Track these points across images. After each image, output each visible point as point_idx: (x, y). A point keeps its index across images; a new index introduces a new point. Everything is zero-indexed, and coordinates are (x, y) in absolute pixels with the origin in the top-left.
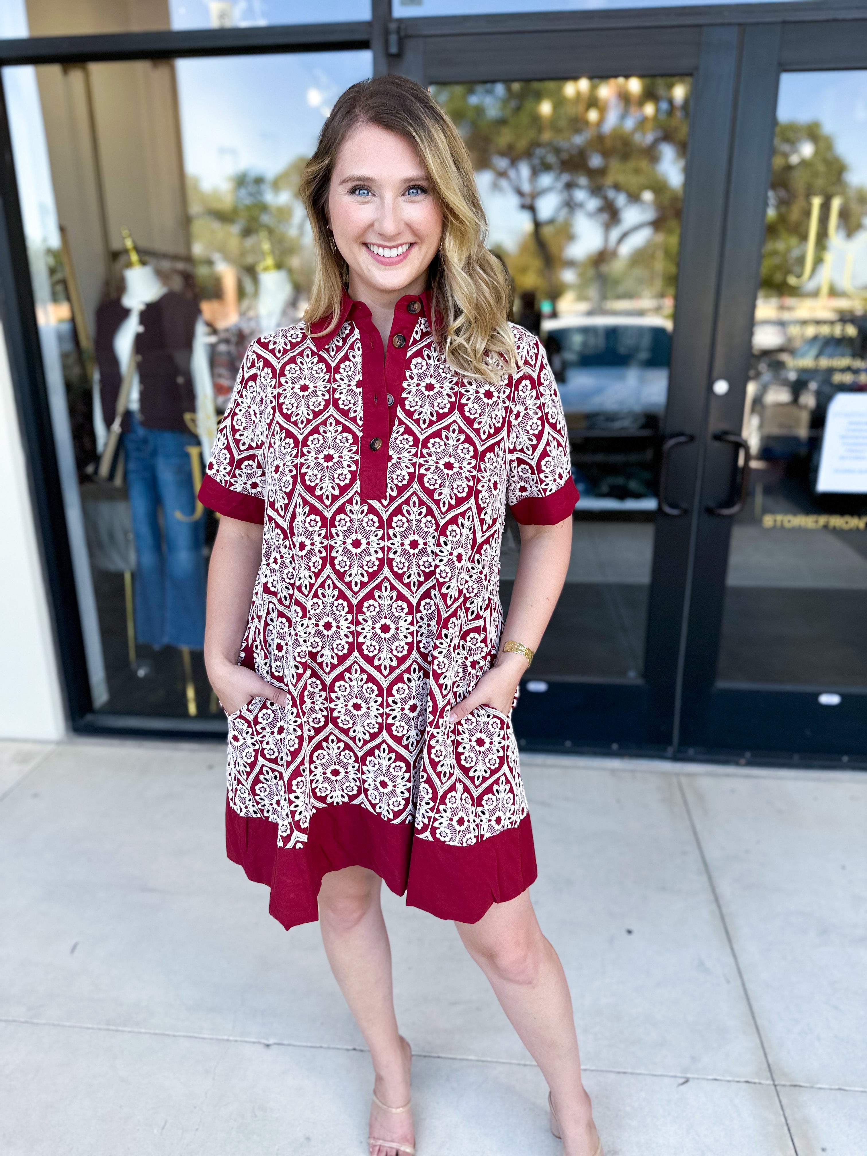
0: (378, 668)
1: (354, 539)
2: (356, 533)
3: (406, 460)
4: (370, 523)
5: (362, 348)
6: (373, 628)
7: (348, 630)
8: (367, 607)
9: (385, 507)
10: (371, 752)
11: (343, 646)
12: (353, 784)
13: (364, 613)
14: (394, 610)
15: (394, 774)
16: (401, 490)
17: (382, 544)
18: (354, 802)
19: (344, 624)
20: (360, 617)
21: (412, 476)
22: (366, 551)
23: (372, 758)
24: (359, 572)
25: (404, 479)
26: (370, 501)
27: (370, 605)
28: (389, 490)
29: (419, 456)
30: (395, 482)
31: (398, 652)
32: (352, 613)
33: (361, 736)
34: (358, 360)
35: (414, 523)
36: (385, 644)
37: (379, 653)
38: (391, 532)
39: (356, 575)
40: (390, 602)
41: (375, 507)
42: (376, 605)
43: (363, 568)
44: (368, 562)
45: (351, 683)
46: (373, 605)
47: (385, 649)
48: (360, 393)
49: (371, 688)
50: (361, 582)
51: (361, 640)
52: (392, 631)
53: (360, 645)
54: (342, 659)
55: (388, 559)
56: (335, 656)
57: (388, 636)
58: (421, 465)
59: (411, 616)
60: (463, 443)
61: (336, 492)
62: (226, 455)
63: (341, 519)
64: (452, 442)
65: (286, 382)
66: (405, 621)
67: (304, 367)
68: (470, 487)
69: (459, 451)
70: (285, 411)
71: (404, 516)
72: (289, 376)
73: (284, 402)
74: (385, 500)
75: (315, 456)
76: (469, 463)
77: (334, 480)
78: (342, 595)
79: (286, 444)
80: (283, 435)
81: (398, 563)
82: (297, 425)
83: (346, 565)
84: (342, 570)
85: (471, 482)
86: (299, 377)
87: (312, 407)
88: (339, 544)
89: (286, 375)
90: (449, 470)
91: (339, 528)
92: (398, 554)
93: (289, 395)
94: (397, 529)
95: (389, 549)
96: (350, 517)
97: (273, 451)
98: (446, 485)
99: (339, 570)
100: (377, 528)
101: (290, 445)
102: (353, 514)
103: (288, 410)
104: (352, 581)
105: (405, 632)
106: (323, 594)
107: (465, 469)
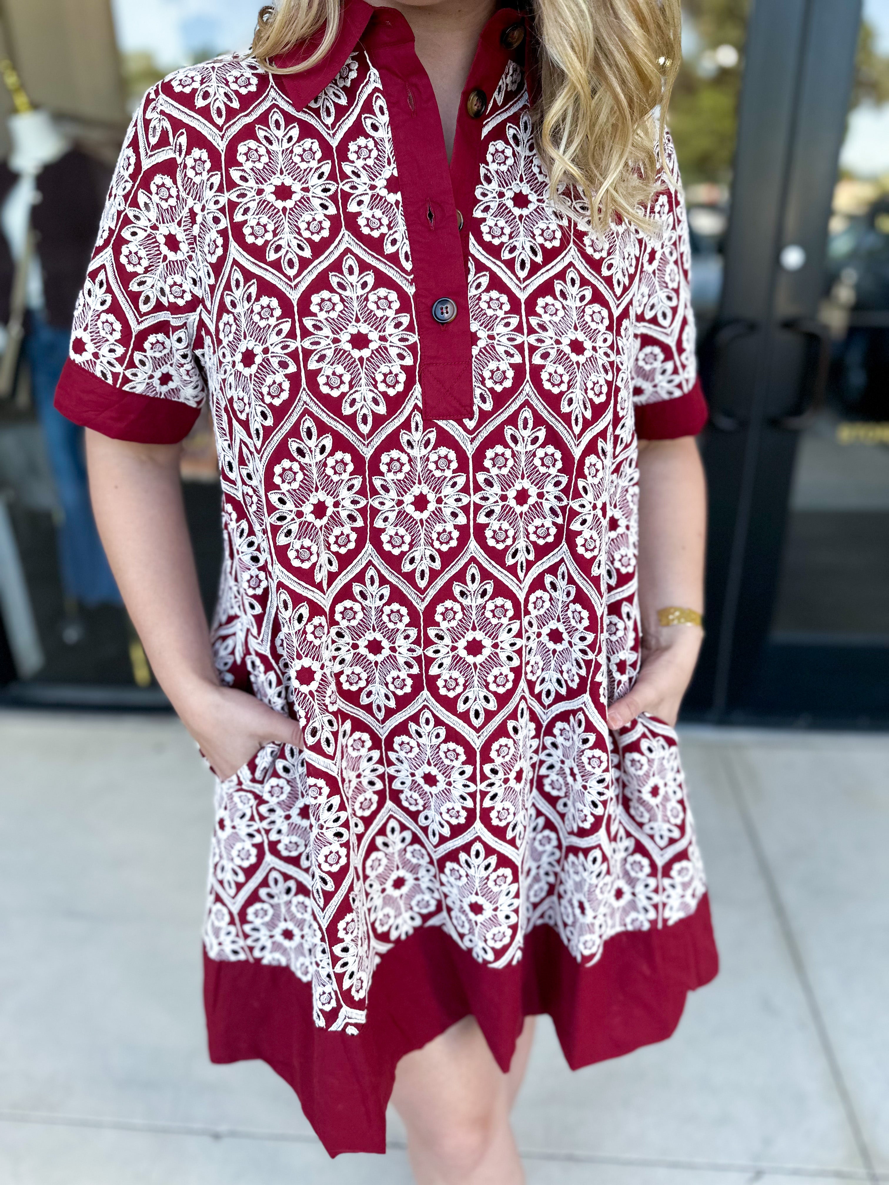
0: (465, 717)
1: (417, 494)
2: (419, 483)
3: (504, 340)
4: (442, 463)
5: (388, 108)
6: (454, 649)
7: (410, 654)
8: (443, 614)
9: (470, 432)
11: (404, 680)
12: (428, 896)
13: (438, 624)
14: (488, 614)
15: (495, 889)
16: (501, 399)
17: (465, 500)
18: (430, 926)
19: (403, 644)
20: (432, 632)
21: (519, 369)
22: (437, 515)
23: (456, 865)
24: (428, 552)
25: (505, 378)
26: (441, 423)
27: (447, 609)
28: (477, 401)
29: (526, 331)
30: (489, 384)
31: (498, 686)
32: (417, 626)
34: (385, 134)
35: (523, 458)
36: (476, 675)
37: (464, 690)
38: (481, 477)
39: (421, 559)
40: (480, 601)
41: (452, 433)
42: (457, 607)
43: (433, 546)
46: (452, 609)
47: (475, 683)
48: (397, 203)
49: (454, 750)
50: (430, 569)
51: (434, 671)
52: (487, 652)
53: (433, 679)
54: (402, 702)
55: (476, 525)
56: (391, 695)
57: (479, 659)
58: (532, 349)
59: (518, 622)
60: (591, 302)
61: (382, 410)
62: (111, 324)
63: (392, 460)
64: (573, 303)
65: (244, 179)
66: (510, 630)
67: (275, 147)
68: (609, 384)
69: (588, 318)
70: (250, 240)
71: (506, 446)
72: (248, 166)
73: (245, 222)
74: (471, 419)
75: (332, 336)
76: (605, 340)
77: (375, 386)
78: (397, 596)
79: (263, 308)
80: (253, 290)
81: (494, 531)
82: (280, 270)
83: (403, 542)
84: (396, 552)
85: (610, 373)
86: (270, 169)
87: (306, 234)
88: (389, 504)
89: (241, 165)
90: (578, 354)
91: (390, 476)
92: (494, 516)
93: (253, 205)
94: (494, 471)
95: (478, 508)
96: (408, 455)
97: (231, 321)
98: (578, 384)
99: (390, 552)
100: (454, 471)
101: (272, 310)
102: (412, 447)
103: (256, 238)
104: (414, 571)
105: (509, 651)
106: (362, 593)
107: (601, 352)
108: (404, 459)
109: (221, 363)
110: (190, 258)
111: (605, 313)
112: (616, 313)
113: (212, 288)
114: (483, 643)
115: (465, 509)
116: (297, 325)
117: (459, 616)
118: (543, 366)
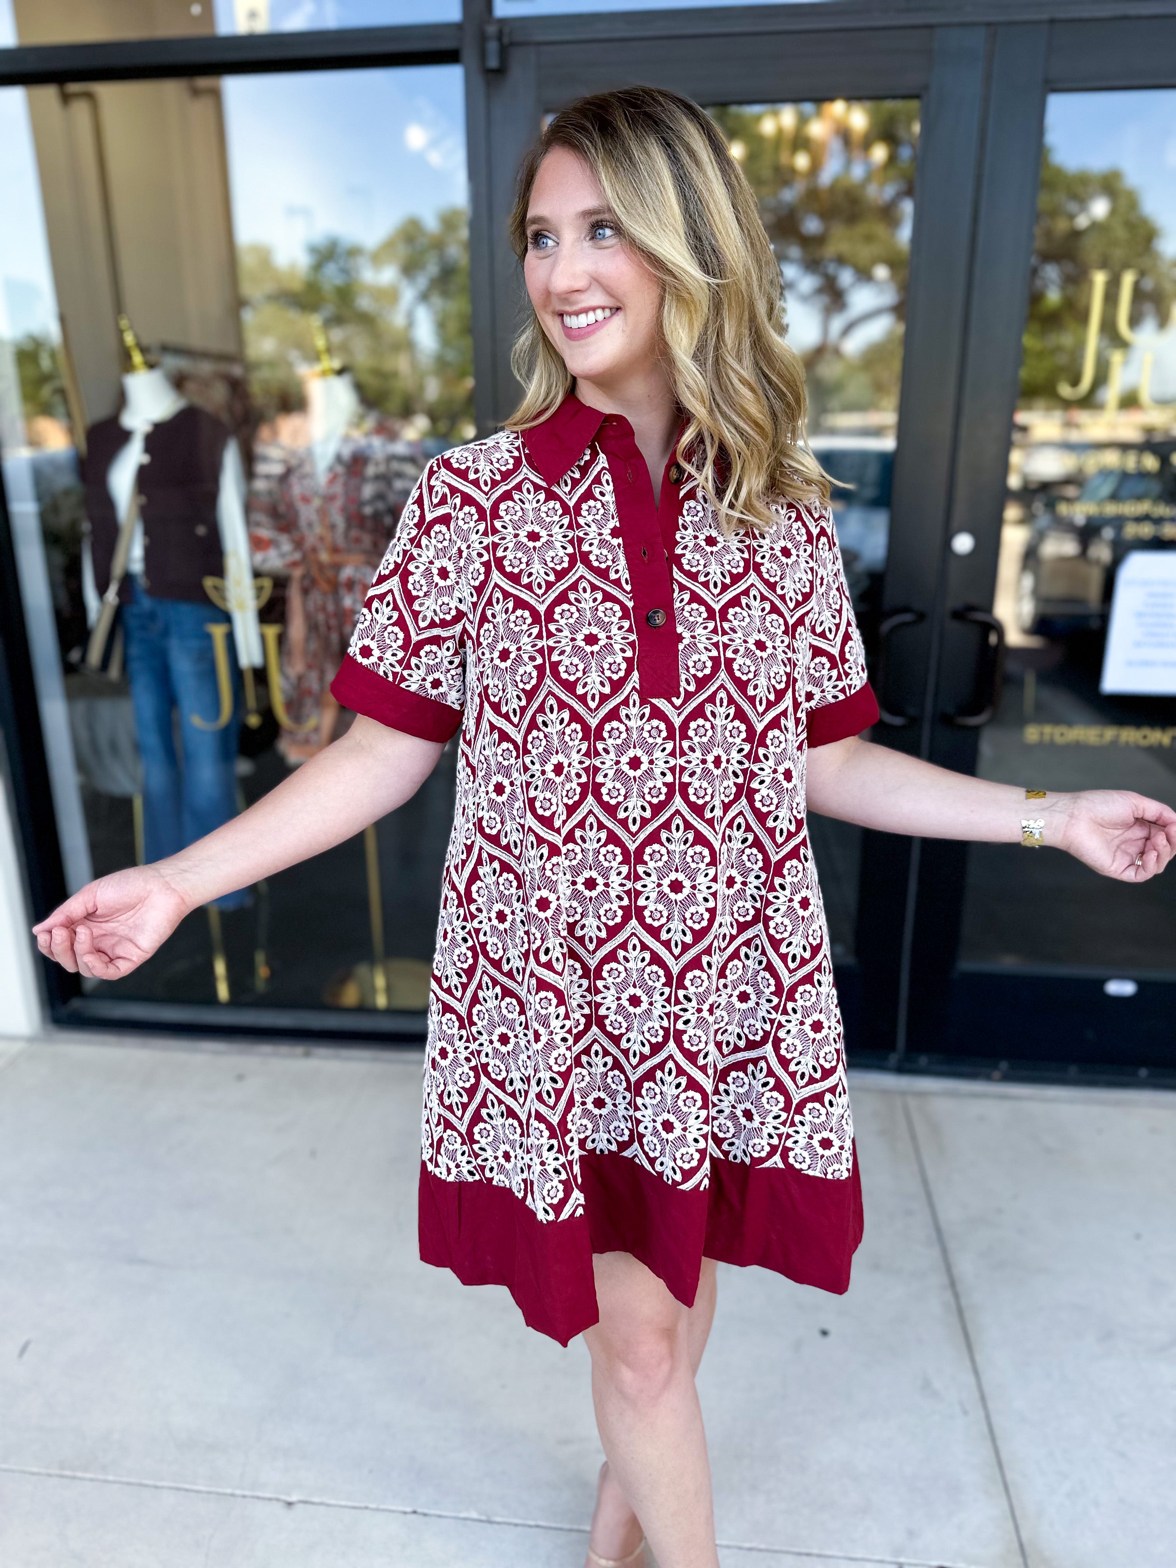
0: (667, 944)
1: (632, 756)
2: (635, 747)
3: (703, 639)
4: (654, 733)
5: (613, 481)
6: (659, 885)
7: (621, 888)
8: (650, 855)
9: (677, 708)
10: (649, 1076)
11: (615, 912)
12: (622, 1124)
13: (646, 863)
14: (689, 859)
15: (685, 1109)
16: (702, 683)
17: (672, 762)
18: (624, 1154)
19: (615, 880)
20: (640, 869)
21: (715, 661)
22: (649, 773)
23: (652, 1084)
24: (639, 804)
25: (705, 667)
26: (654, 701)
27: (654, 851)
28: (683, 684)
29: (720, 633)
30: (692, 671)
31: (694, 922)
32: (629, 863)
33: (637, 1047)
34: (610, 498)
35: (719, 730)
36: (676, 910)
37: (668, 921)
38: (686, 744)
39: (634, 809)
40: (683, 847)
41: (662, 708)
43: (644, 799)
44: (651, 789)
45: (627, 966)
46: (659, 852)
47: (676, 917)
48: (619, 545)
50: (641, 817)
51: (641, 902)
52: (686, 891)
53: (640, 910)
54: (613, 932)
56: (602, 927)
57: (680, 897)
58: (726, 646)
59: (714, 868)
60: (769, 613)
61: (607, 690)
63: (612, 729)
64: (756, 613)
65: (504, 527)
66: (706, 875)
67: (527, 506)
68: (788, 675)
69: (768, 625)
70: (508, 569)
71: (707, 719)
72: (507, 518)
73: (505, 557)
74: (678, 698)
75: (570, 636)
76: (782, 642)
77: (603, 673)
78: (613, 839)
79: (517, 617)
80: (511, 605)
81: (696, 789)
82: (531, 590)
83: (619, 794)
84: (613, 802)
85: (788, 666)
86: (523, 521)
87: (551, 565)
88: (609, 763)
89: (502, 518)
90: (762, 651)
91: (610, 742)
92: (696, 776)
93: (511, 545)
94: (696, 739)
95: (683, 769)
96: (626, 725)
97: (491, 628)
98: (762, 674)
99: (608, 802)
100: (664, 739)
101: (525, 619)
102: (630, 719)
103: (514, 568)
104: (627, 817)
105: (706, 893)
106: (582, 838)
107: (780, 650)
108: (622, 728)
109: (480, 659)
110: (457, 583)
111: (781, 621)
112: (791, 622)
113: (475, 605)
114: (684, 884)
115: (672, 770)
116: (544, 629)
117: (665, 858)
118: (735, 659)
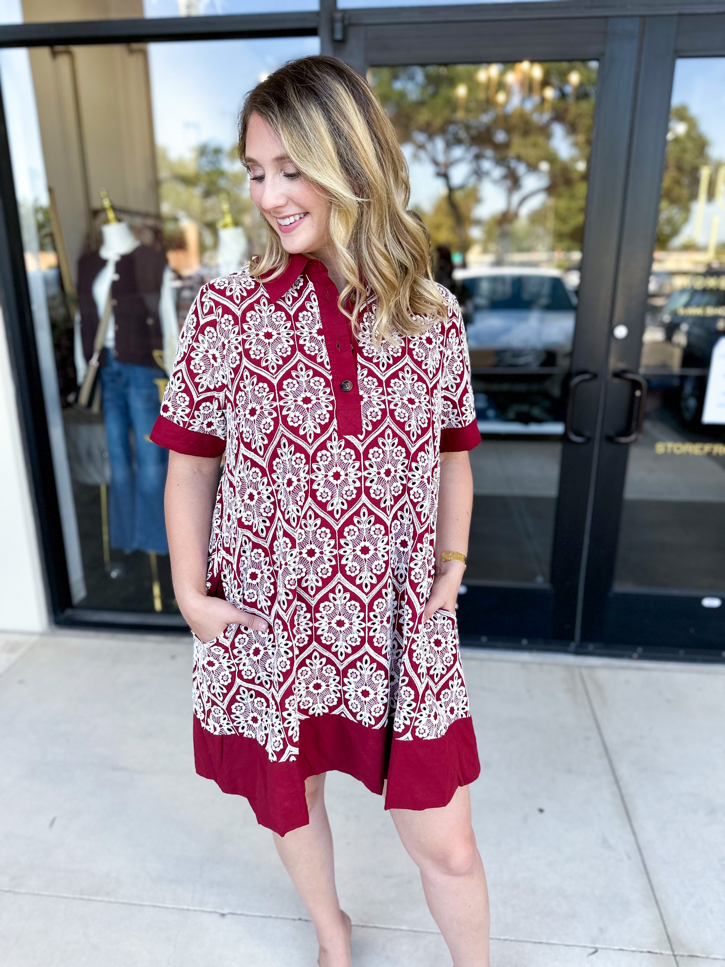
0: (360, 587)
1: (335, 471)
2: (336, 466)
3: (376, 398)
4: (347, 456)
5: (318, 299)
6: (354, 551)
7: (331, 554)
8: (348, 532)
9: (361, 441)
10: (352, 665)
11: (327, 569)
12: (333, 696)
13: (345, 537)
14: (372, 533)
15: (375, 682)
16: (376, 425)
17: (360, 474)
18: (334, 713)
19: (327, 549)
20: (342, 541)
21: (384, 411)
22: (345, 482)
23: (354, 670)
24: (340, 501)
25: (378, 415)
26: (347, 437)
27: (350, 530)
28: (364, 426)
29: (386, 394)
30: (370, 418)
31: (377, 570)
32: (335, 538)
33: (343, 650)
34: (316, 310)
35: (388, 453)
36: (366, 564)
38: (367, 463)
39: (337, 504)
40: (368, 526)
41: (352, 441)
42: (356, 529)
43: (343, 497)
44: (346, 491)
45: (335, 603)
46: (353, 530)
47: (366, 569)
48: (322, 340)
49: (354, 605)
50: (342, 509)
51: (344, 562)
52: (371, 552)
53: (343, 567)
55: (365, 487)
56: (319, 579)
57: (367, 556)
58: (390, 402)
59: (387, 537)
60: (417, 381)
61: (318, 431)
62: (184, 398)
63: (323, 455)
64: (408, 382)
65: (249, 329)
66: (383, 541)
67: (264, 314)
68: (429, 419)
69: (416, 389)
70: (253, 357)
71: (379, 447)
72: (251, 323)
73: (250, 348)
74: (361, 435)
75: (293, 399)
76: (425, 399)
77: (315, 420)
78: (325, 523)
79: (260, 388)
80: (255, 380)
81: (374, 490)
82: (268, 371)
83: (328, 496)
85: (429, 414)
86: (261, 325)
87: (280, 354)
88: (321, 477)
89: (248, 322)
90: (412, 404)
91: (321, 463)
92: (374, 482)
93: (254, 341)
94: (374, 460)
95: (366, 478)
96: (331, 453)
97: (243, 395)
98: (413, 418)
99: (321, 501)
100: (354, 460)
101: (264, 389)
102: (333, 449)
103: (256, 356)
104: (333, 510)
105: (383, 552)
106: (305, 524)
107: (423, 404)
108: (329, 454)
109: (237, 415)
110: (222, 365)
111: (424, 386)
112: (430, 386)
114: (370, 548)
115: (360, 479)
116: (277, 395)
118: (395, 410)
